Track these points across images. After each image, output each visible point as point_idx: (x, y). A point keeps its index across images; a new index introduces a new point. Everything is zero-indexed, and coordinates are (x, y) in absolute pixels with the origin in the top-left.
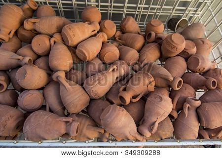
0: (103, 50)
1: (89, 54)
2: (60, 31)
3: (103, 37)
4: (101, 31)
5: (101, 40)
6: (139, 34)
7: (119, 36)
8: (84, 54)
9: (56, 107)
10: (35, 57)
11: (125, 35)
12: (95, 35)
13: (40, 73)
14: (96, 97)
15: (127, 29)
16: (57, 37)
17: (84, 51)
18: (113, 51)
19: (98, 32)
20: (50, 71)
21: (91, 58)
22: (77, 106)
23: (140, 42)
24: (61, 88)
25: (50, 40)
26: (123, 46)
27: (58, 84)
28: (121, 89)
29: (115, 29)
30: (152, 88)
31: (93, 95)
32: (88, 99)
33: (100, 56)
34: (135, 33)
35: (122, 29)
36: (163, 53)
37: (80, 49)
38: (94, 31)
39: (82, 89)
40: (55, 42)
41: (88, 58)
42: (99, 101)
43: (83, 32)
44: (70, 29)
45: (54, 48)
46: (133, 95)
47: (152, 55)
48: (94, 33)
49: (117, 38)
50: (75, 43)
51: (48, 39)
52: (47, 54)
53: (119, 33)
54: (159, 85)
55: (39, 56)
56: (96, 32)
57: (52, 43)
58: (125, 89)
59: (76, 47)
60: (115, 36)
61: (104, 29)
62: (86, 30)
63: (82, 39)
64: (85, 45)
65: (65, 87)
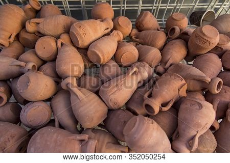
0: (119, 51)
1: (103, 55)
2: (68, 30)
3: (118, 36)
4: (115, 28)
5: (116, 39)
6: (158, 30)
7: (136, 34)
8: (98, 56)
9: (67, 121)
10: (40, 62)
11: (143, 32)
12: (108, 34)
13: (46, 80)
14: (116, 107)
15: (145, 26)
16: (65, 38)
17: (98, 52)
18: (131, 51)
19: (111, 31)
20: (58, 78)
21: (106, 60)
22: (93, 120)
23: (161, 39)
24: (73, 97)
25: (56, 42)
26: (141, 45)
27: (68, 93)
28: (146, 96)
29: (131, 27)
30: (183, 93)
31: (111, 105)
32: (106, 109)
33: (115, 58)
34: (154, 30)
35: (139, 27)
36: (191, 50)
37: (93, 50)
38: (108, 29)
39: (97, 98)
40: (62, 44)
41: (102, 60)
42: (119, 112)
43: (96, 31)
44: (80, 27)
45: (62, 50)
46: (161, 102)
47: (177, 54)
48: (107, 31)
49: (133, 37)
50: (86, 43)
51: (54, 41)
52: (54, 59)
53: (135, 31)
54: (191, 88)
55: (44, 62)
56: (110, 30)
57: (59, 45)
58: (150, 96)
59: (87, 49)
60: (131, 35)
61: (118, 27)
62: (98, 28)
63: (94, 38)
64: (98, 45)
65: (77, 96)
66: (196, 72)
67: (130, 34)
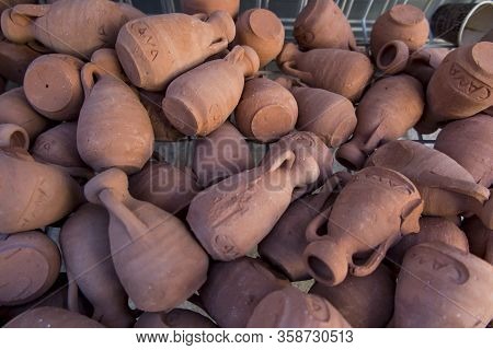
0: (247, 101)
1: (203, 114)
2: (110, 41)
3: (248, 60)
4: (239, 40)
5: (242, 70)
6: (351, 49)
7: (293, 58)
8: (189, 115)
10: (37, 124)
11: (313, 53)
12: (221, 55)
14: (231, 256)
15: (319, 37)
16: (102, 62)
17: (188, 104)
18: (280, 102)
19: (230, 47)
21: (211, 126)
22: (164, 294)
23: (359, 72)
25: (80, 70)
26: (305, 87)
28: (313, 228)
29: (281, 37)
30: (412, 225)
31: (218, 252)
32: (204, 262)
33: (238, 119)
34: (341, 47)
35: (302, 38)
36: (435, 107)
37: (176, 97)
38: (220, 40)
39: (180, 231)
40: (96, 78)
41: (200, 126)
42: (238, 269)
43: (185, 44)
44: (141, 32)
45: (94, 93)
46: (352, 252)
47: (398, 114)
48: (217, 47)
49: (287, 65)
50: (159, 79)
51: (75, 68)
52: (71, 115)
53: (291, 49)
54: (433, 211)
55: (49, 123)
56: (225, 44)
57: (88, 79)
58: (323, 230)
59: (162, 91)
60: (282, 60)
61: (248, 37)
62: (194, 36)
63: (180, 65)
64: (191, 85)
65: (124, 227)
66: (447, 166)
67: (279, 56)
